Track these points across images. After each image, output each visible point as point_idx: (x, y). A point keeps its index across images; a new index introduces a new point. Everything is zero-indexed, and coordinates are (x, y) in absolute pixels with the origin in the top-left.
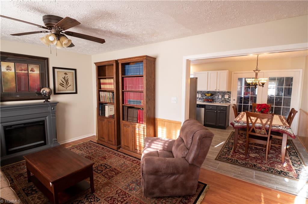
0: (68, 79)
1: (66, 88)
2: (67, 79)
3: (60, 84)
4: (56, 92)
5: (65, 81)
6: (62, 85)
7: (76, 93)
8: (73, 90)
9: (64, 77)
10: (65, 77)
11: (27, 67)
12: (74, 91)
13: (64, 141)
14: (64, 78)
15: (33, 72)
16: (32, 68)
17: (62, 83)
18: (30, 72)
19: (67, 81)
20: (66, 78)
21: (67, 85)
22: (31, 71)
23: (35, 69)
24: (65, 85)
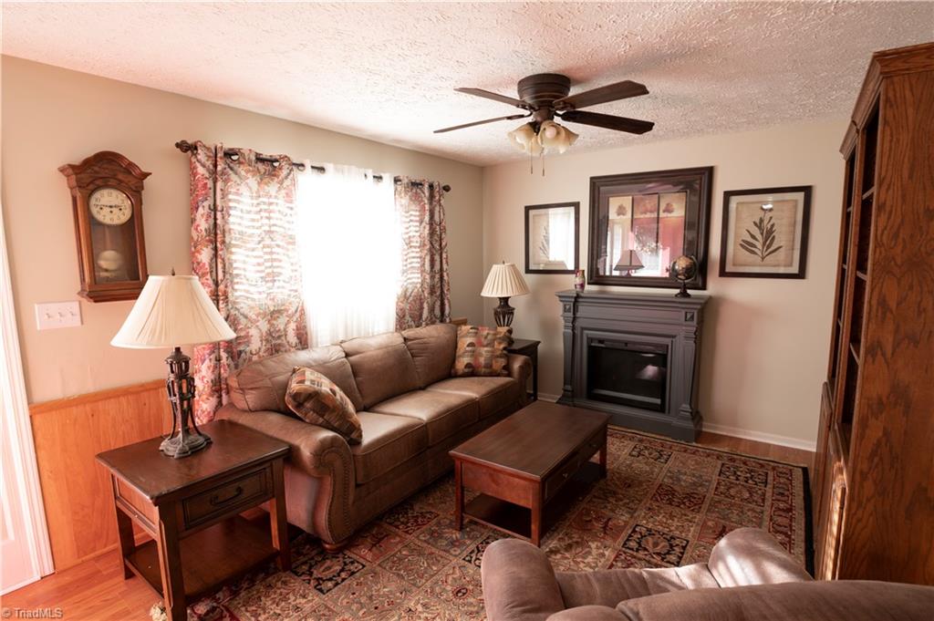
0: (773, 226)
1: (763, 258)
2: (769, 227)
3: (741, 245)
4: (727, 270)
5: (762, 234)
6: (748, 246)
7: (801, 275)
8: (791, 265)
9: (758, 222)
10: (761, 220)
11: (657, 202)
12: (795, 269)
13: (731, 428)
14: (759, 225)
15: (669, 215)
16: (668, 205)
17: (750, 239)
18: (662, 215)
19: (769, 235)
20: (766, 222)
21: (768, 247)
22: (664, 211)
23: (675, 206)
24: (759, 245)
